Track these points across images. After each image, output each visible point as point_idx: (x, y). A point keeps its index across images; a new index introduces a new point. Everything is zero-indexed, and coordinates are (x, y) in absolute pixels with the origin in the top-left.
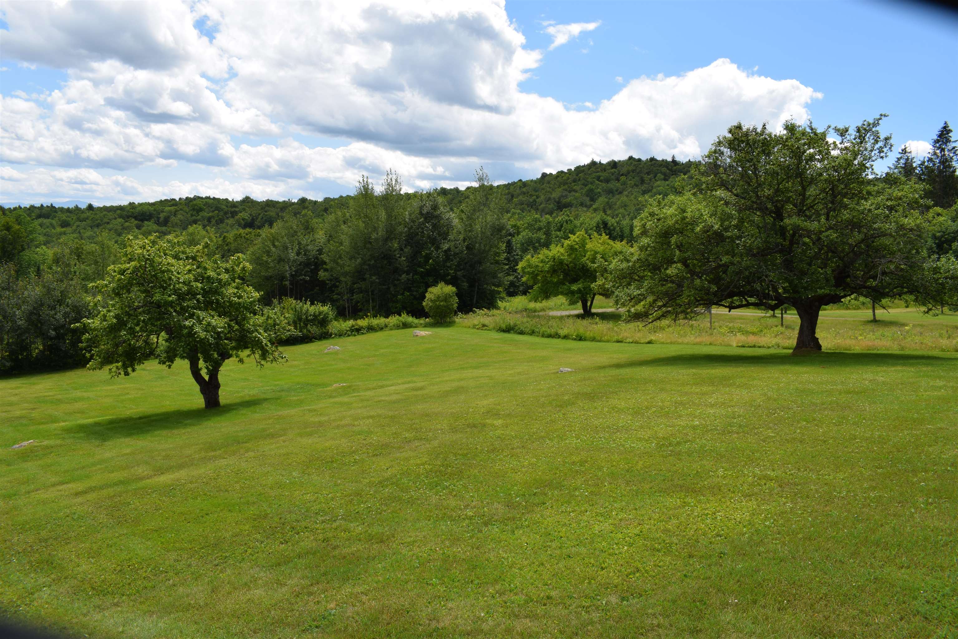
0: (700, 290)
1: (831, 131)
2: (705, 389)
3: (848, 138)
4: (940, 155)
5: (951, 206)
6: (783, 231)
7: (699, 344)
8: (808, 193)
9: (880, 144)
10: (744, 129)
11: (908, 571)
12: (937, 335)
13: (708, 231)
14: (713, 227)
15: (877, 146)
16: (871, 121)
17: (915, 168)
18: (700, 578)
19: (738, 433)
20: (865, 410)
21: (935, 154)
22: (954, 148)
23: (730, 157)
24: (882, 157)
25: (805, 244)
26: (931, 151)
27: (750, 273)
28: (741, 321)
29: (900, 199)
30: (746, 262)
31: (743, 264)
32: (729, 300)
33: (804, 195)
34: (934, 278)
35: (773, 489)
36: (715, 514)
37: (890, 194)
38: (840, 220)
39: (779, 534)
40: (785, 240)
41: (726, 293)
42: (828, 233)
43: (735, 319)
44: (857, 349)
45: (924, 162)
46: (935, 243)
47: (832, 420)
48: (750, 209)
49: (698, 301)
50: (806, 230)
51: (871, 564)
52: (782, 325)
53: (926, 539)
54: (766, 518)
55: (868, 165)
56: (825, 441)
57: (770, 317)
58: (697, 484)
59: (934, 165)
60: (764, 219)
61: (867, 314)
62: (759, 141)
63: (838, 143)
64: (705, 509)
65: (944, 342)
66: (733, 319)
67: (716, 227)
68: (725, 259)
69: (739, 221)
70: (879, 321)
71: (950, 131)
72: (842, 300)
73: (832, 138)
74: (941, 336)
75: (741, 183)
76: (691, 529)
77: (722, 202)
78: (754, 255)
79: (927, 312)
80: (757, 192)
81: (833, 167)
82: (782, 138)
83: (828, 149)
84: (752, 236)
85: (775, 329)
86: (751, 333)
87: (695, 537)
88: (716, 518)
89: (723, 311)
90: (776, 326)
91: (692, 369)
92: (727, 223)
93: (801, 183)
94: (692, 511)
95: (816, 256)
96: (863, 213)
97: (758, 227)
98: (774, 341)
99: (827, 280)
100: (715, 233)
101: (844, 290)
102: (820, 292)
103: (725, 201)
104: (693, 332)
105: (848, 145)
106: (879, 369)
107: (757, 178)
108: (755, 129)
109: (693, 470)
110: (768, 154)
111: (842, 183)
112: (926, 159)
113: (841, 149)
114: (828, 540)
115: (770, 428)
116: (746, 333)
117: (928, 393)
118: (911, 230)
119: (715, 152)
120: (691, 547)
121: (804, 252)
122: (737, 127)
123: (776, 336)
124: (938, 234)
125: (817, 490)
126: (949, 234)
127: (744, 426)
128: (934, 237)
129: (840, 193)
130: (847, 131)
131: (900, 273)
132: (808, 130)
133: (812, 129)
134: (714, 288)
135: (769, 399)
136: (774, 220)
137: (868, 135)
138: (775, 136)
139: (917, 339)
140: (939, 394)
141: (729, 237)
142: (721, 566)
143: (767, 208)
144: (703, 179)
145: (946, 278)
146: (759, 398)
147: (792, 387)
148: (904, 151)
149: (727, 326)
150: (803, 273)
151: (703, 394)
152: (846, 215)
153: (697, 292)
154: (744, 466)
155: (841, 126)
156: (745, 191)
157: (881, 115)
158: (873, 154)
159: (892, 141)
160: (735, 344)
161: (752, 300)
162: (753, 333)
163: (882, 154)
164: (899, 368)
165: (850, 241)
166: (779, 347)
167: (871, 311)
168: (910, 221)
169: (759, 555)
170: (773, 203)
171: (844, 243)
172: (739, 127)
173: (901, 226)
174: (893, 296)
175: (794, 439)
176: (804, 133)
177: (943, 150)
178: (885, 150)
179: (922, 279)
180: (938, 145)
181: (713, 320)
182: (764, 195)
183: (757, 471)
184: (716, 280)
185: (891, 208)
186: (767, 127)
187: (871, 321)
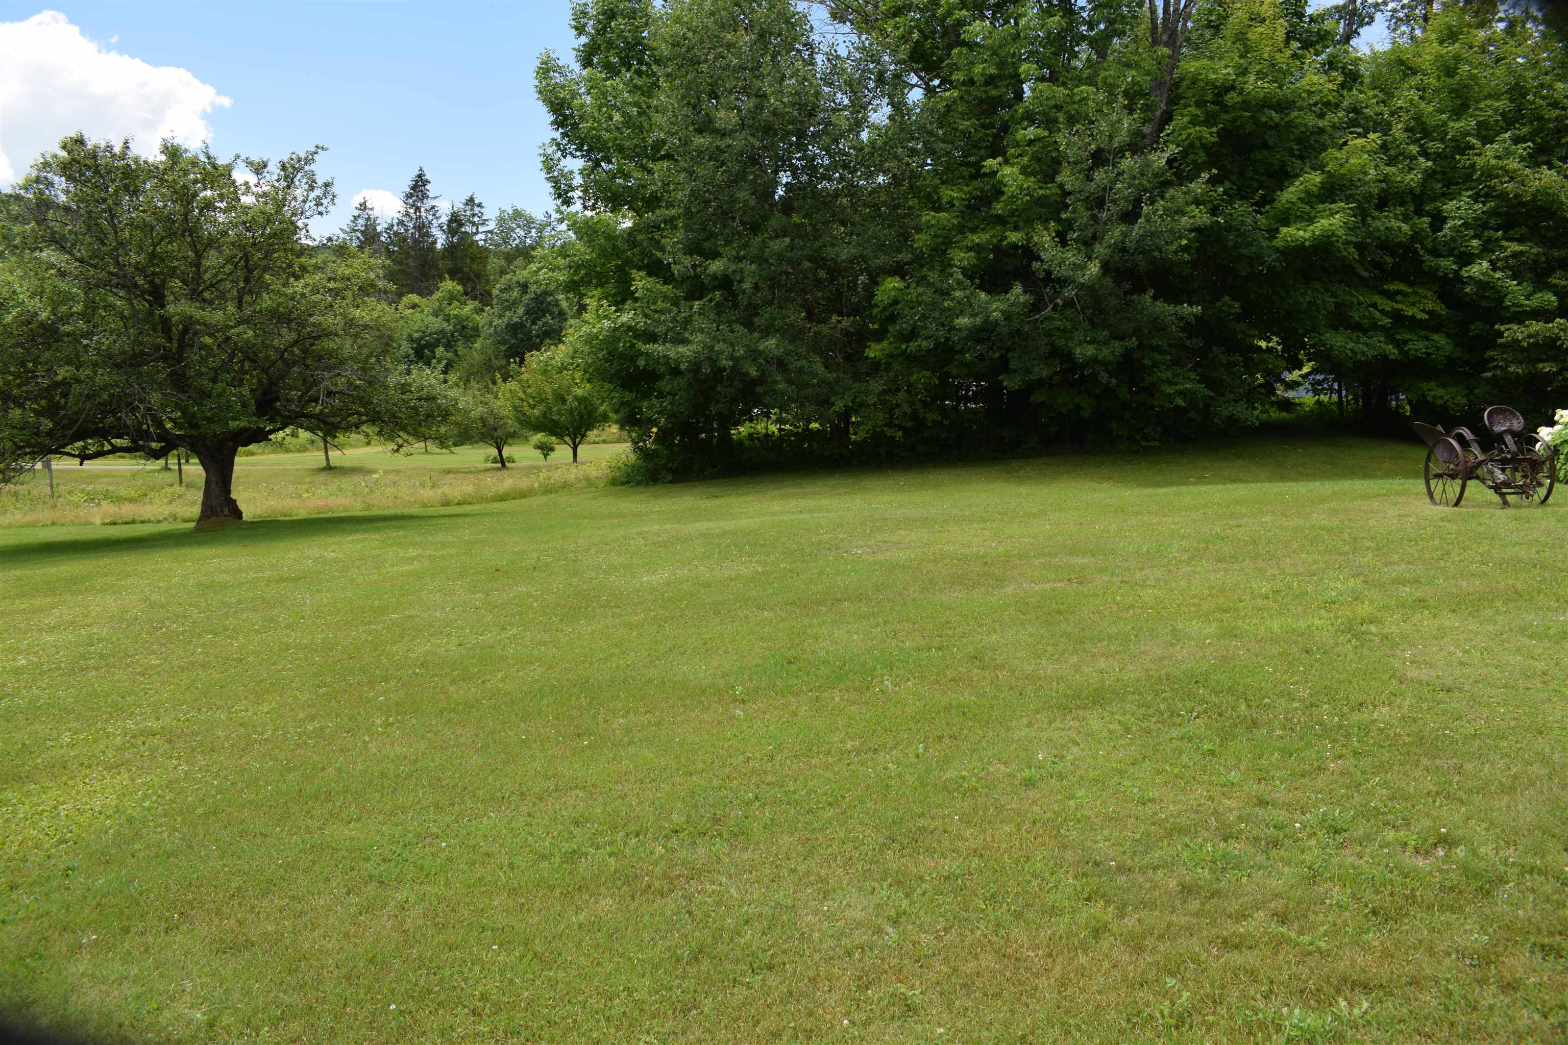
0: (22, 429)
1: (240, 164)
2: (37, 602)
3: (268, 177)
4: (413, 216)
5: (431, 293)
6: (165, 325)
7: (33, 525)
8: (206, 263)
9: (318, 192)
10: (90, 146)
11: (360, 824)
12: (417, 483)
13: (30, 323)
14: (36, 314)
15: (313, 195)
16: (303, 155)
17: (379, 234)
18: (30, 918)
19: (97, 669)
20: (305, 604)
21: (407, 214)
22: (433, 207)
23: (67, 192)
24: (320, 213)
25: (204, 346)
26: (402, 210)
27: (111, 396)
28: (110, 479)
29: (348, 279)
30: (103, 376)
31: (98, 380)
32: (81, 443)
33: (198, 265)
34: (403, 400)
35: (158, 748)
36: (55, 808)
37: (334, 272)
38: (258, 309)
39: (165, 816)
40: (170, 340)
41: (71, 432)
42: (241, 328)
43: (98, 476)
44: (302, 513)
45: (392, 226)
46: (413, 349)
47: (254, 625)
48: (105, 285)
49: (20, 448)
50: (204, 324)
51: (307, 827)
52: (181, 481)
53: (383, 775)
54: (146, 796)
55: (300, 224)
56: (241, 661)
57: (159, 471)
58: (23, 765)
59: (407, 230)
60: (131, 304)
61: (316, 457)
62: (117, 168)
63: (251, 184)
64: (38, 805)
65: (427, 494)
66: (93, 478)
67: (44, 315)
68: (63, 373)
69: (86, 306)
70: (336, 467)
71: (428, 182)
72: (271, 437)
73: (241, 175)
74: (422, 485)
75: (88, 239)
76: (12, 842)
77: (52, 271)
78: (118, 366)
79: (397, 451)
80: (118, 256)
81: (245, 223)
82: (157, 168)
83: (235, 192)
84: (112, 332)
85: (169, 490)
86: (126, 499)
87: (21, 854)
88: (58, 814)
89: (71, 464)
90: (172, 485)
91: (15, 569)
92: (63, 309)
93: (193, 246)
94: (15, 813)
95: (225, 367)
96: (293, 299)
97: (122, 317)
98: (167, 510)
99: (244, 405)
100: (42, 325)
101: (272, 420)
102: (233, 425)
103: (59, 270)
104: (18, 505)
105: (266, 188)
106: (330, 540)
107: (116, 233)
108: (109, 148)
109: (15, 743)
110: (135, 193)
111: (259, 250)
112: (396, 221)
113: (258, 196)
114: (244, 807)
115: (154, 652)
116: (118, 500)
117: (395, 568)
118: (366, 327)
119: (38, 180)
120: (12, 872)
121: (203, 360)
122: (77, 141)
123: (170, 502)
124: (416, 335)
125: (227, 738)
126: (430, 334)
127: (109, 656)
128: (411, 339)
129: (257, 266)
130: (265, 166)
131: (355, 393)
132: (203, 158)
133: (209, 158)
134: (47, 424)
135: (152, 605)
136: (151, 305)
137: (298, 177)
138: (146, 162)
139: (389, 491)
140: (411, 568)
141: (68, 335)
142: (68, 889)
143: (136, 286)
144: (16, 229)
145: (420, 399)
146: (134, 607)
147: (191, 582)
148: (363, 206)
149: (82, 491)
150: (205, 395)
151: (35, 611)
152: (266, 301)
153: (15, 431)
154: (107, 721)
155: (256, 158)
156: (95, 254)
157: (317, 147)
158: (307, 207)
159: (334, 189)
160: (98, 521)
161: (118, 442)
162: (131, 500)
163: (321, 209)
164: (359, 536)
165: (276, 343)
166: (175, 519)
167: (322, 453)
168: (364, 314)
169: (133, 856)
170: (146, 277)
171: (267, 347)
172: (80, 141)
173: (352, 320)
174: (348, 428)
175: (192, 664)
176: (194, 163)
177: (418, 209)
178: (325, 201)
179: (387, 402)
180: (411, 201)
181: (55, 482)
182: (130, 264)
183: (130, 725)
184: (52, 411)
185: (336, 293)
186: (130, 145)
187: (323, 469)
